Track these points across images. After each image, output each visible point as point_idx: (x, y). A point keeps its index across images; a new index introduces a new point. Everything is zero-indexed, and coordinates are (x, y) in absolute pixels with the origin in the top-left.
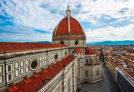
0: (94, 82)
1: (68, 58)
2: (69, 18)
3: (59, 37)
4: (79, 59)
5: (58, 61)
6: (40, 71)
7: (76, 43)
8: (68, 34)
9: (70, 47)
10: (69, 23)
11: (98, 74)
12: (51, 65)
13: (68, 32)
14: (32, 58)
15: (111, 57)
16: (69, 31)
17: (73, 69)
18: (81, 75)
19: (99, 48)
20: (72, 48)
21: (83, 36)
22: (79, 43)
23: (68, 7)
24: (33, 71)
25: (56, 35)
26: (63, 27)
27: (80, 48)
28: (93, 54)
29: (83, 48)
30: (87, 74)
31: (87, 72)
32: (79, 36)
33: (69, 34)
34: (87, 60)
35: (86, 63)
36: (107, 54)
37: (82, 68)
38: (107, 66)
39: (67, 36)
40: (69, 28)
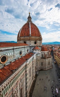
0: (47, 69)
1: (29, 53)
2: (30, 23)
3: (22, 38)
4: (37, 54)
5: (22, 56)
6: (9, 64)
7: (35, 43)
8: (29, 36)
9: (31, 46)
10: (30, 27)
11: (49, 64)
12: (17, 59)
13: (29, 35)
14: (2, 54)
15: (58, 52)
17: (33, 62)
18: (38, 65)
19: (51, 47)
20: (32, 47)
21: (40, 38)
22: (37, 43)
23: (29, 15)
24: (3, 64)
25: (20, 37)
26: (25, 30)
27: (37, 46)
28: (46, 51)
29: (40, 46)
30: (42, 65)
31: (42, 63)
32: (37, 38)
34: (43, 55)
35: (42, 57)
36: (55, 51)
37: (39, 60)
38: (55, 58)
39: (28, 38)
40: (30, 31)
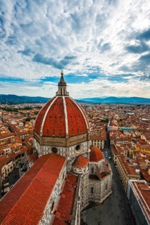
3: (48, 139)
8: (65, 138)
9: (69, 159)
10: (66, 116)
16: (67, 132)
21: (87, 135)
22: (82, 148)
23: (62, 77)
25: (43, 136)
26: (55, 122)
27: (82, 154)
29: (87, 153)
32: (82, 136)
33: (67, 137)
35: (91, 172)
38: (115, 160)
39: (63, 140)
40: (67, 127)
